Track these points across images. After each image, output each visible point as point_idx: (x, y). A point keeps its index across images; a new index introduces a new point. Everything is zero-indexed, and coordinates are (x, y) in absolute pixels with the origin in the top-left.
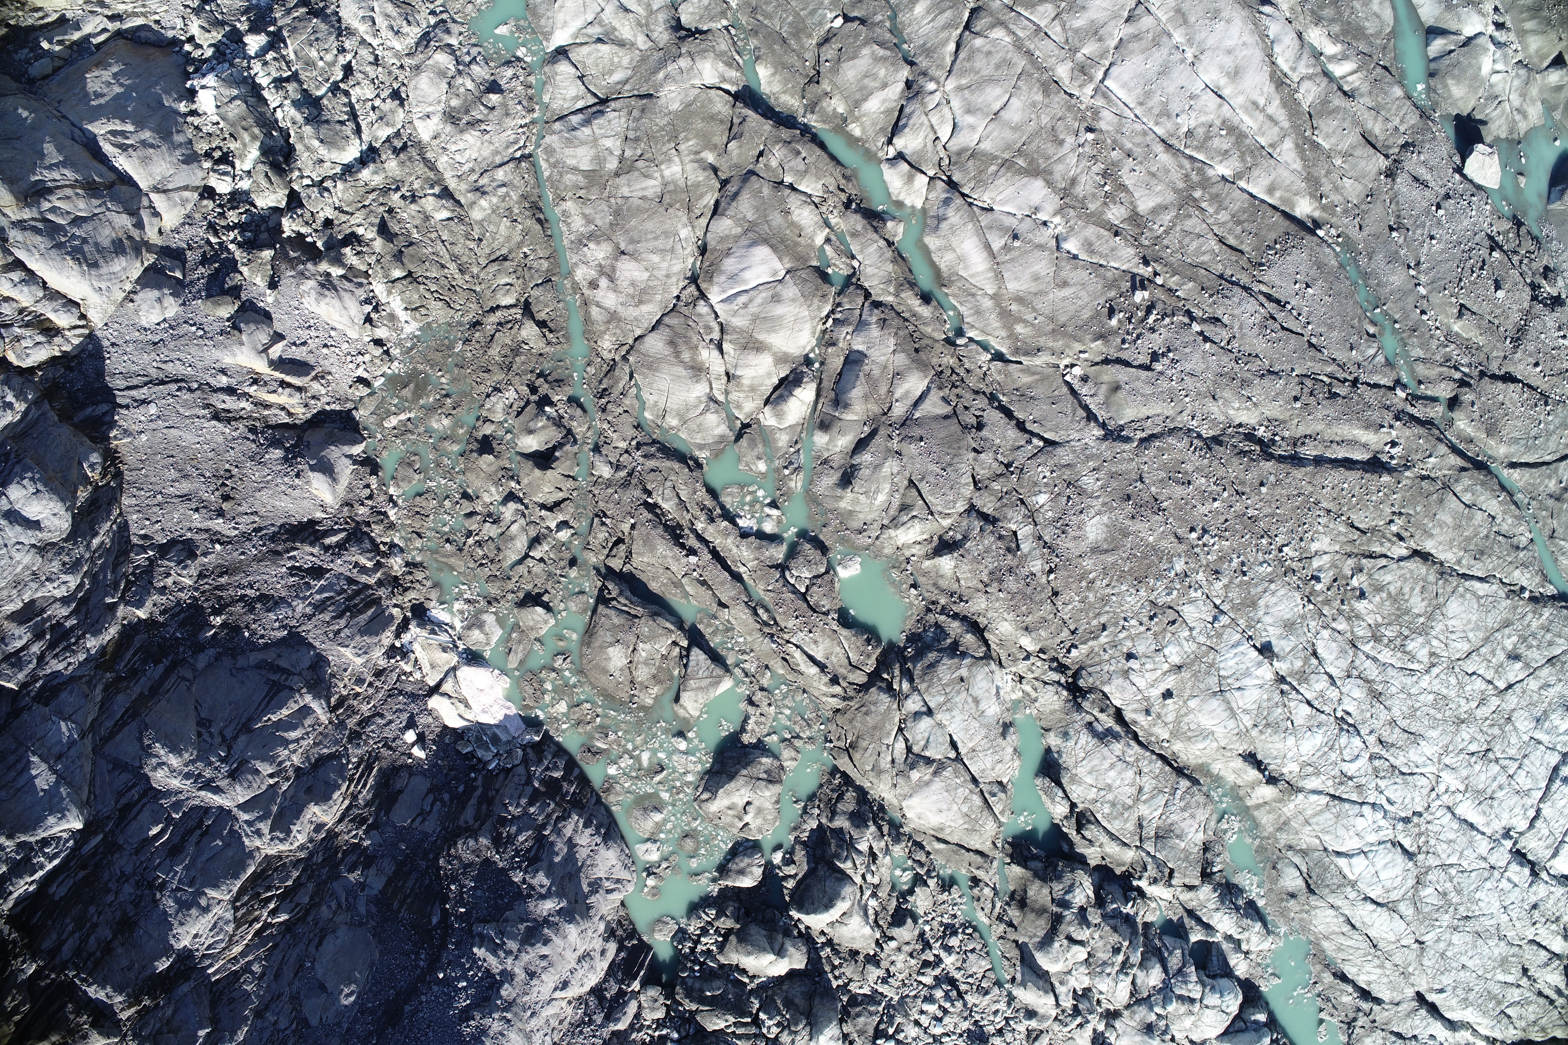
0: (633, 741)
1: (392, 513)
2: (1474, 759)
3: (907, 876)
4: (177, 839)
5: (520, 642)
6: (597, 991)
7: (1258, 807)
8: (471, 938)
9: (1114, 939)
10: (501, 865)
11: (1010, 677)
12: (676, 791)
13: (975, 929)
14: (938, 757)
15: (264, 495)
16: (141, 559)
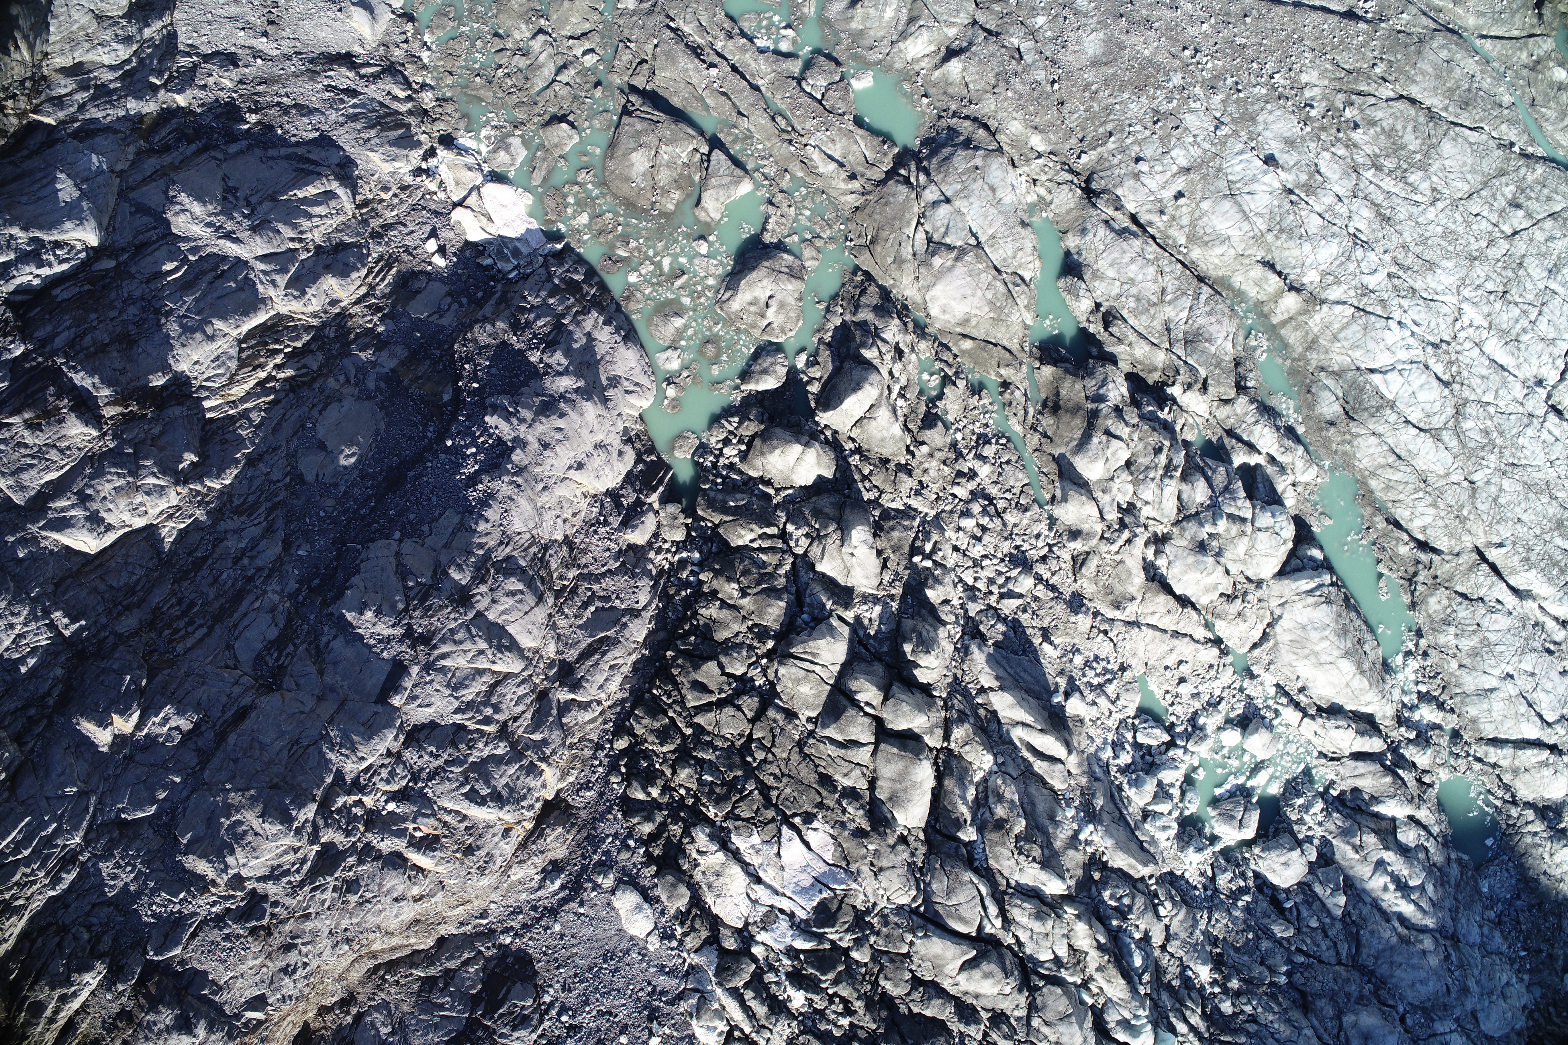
0: (654, 247)
1: (425, 55)
2: (1492, 297)
3: (935, 381)
4: (190, 277)
5: (544, 160)
6: (613, 495)
7: (1284, 323)
8: (482, 407)
9: (1155, 438)
10: (518, 346)
11: (1024, 178)
12: (695, 295)
13: (1009, 440)
14: (959, 243)
15: (306, 25)
16: (185, 61)
